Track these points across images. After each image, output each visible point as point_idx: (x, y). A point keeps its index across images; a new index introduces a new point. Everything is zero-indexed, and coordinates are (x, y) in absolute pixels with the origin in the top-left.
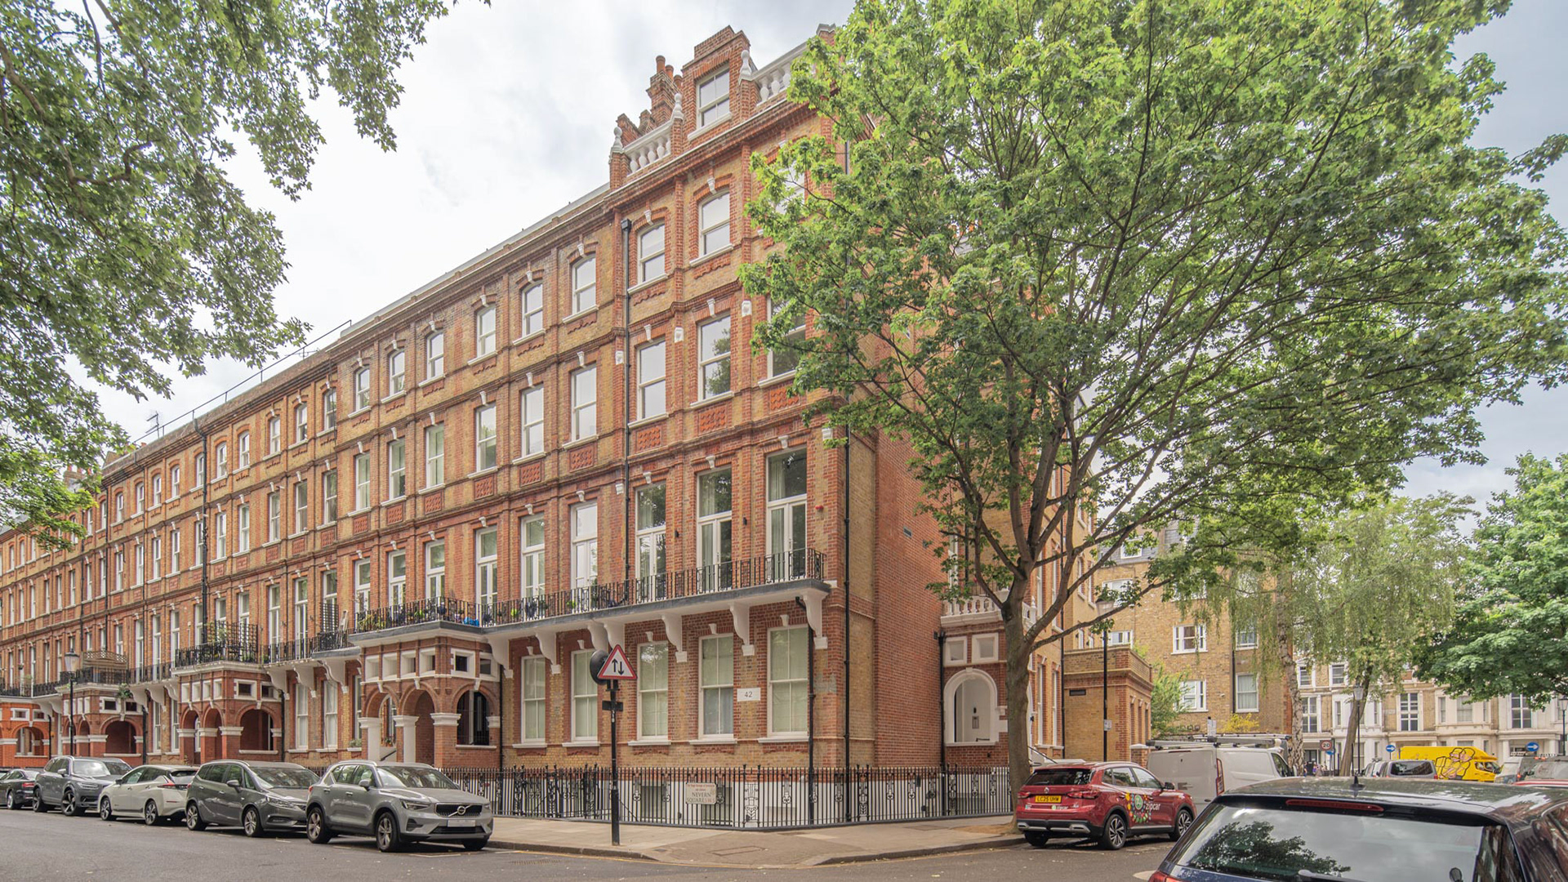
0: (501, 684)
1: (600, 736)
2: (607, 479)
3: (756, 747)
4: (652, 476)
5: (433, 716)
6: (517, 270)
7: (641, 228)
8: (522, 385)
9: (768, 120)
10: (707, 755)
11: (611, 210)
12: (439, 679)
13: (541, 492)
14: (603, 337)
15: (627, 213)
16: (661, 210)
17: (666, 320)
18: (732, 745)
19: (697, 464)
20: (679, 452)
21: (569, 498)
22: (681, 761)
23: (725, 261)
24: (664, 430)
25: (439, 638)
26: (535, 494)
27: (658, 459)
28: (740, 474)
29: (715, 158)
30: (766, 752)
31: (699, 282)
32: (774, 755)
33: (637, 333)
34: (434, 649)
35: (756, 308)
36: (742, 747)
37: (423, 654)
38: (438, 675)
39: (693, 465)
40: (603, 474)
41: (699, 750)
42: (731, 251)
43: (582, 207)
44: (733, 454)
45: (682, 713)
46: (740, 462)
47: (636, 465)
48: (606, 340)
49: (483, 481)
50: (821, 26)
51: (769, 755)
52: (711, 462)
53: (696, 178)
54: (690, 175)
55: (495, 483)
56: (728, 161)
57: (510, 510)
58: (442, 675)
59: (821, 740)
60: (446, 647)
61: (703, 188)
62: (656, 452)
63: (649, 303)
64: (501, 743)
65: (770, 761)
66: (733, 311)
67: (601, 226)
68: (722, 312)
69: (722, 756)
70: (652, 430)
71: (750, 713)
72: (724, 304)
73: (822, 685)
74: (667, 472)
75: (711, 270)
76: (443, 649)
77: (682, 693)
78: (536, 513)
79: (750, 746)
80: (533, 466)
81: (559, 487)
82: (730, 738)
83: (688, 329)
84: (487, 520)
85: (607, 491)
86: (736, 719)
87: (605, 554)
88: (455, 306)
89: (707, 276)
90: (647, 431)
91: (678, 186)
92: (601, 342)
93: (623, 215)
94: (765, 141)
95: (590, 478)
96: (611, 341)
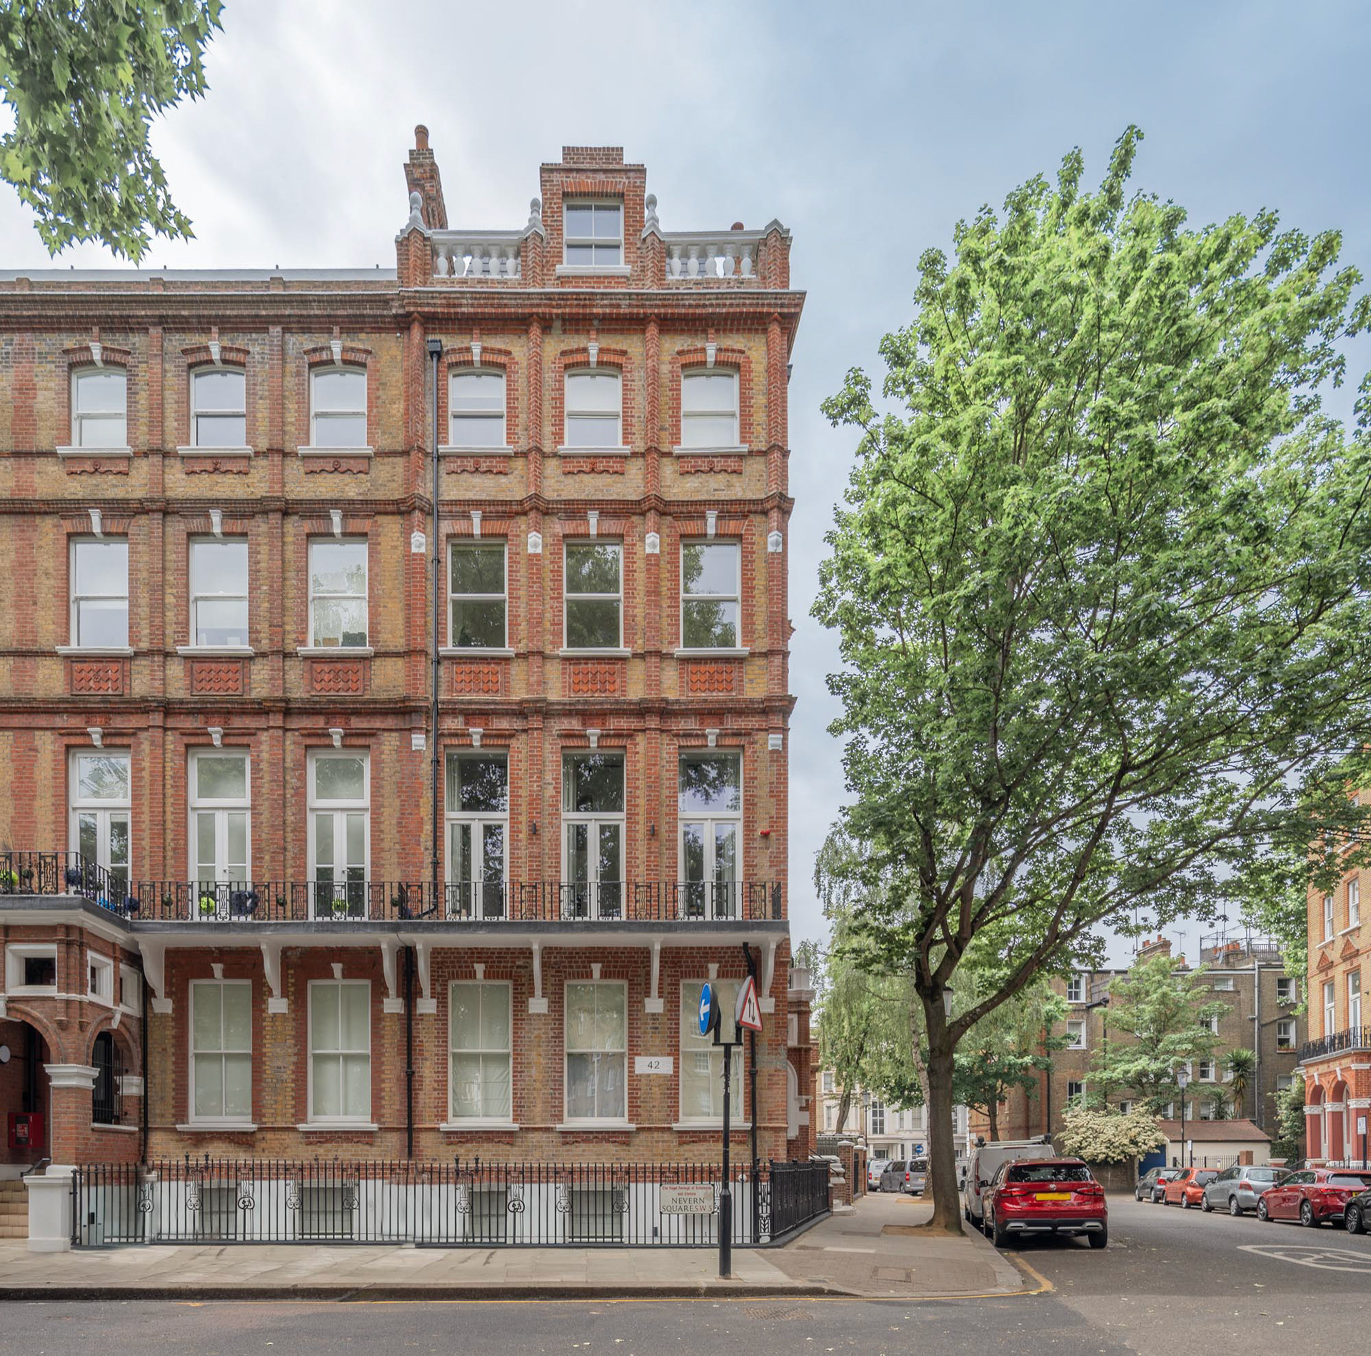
0: (144, 1022)
1: (376, 1115)
2: (390, 722)
3: (666, 1136)
4: (484, 736)
5: (49, 1069)
6: (183, 330)
7: (458, 364)
8: (196, 524)
9: (697, 306)
10: (583, 1146)
11: (409, 314)
12: (68, 1002)
13: (243, 713)
14: (387, 502)
15: (434, 331)
16: (500, 351)
17: (512, 515)
18: (627, 1133)
19: (568, 735)
20: (538, 712)
21: (309, 735)
22: (537, 1154)
23: (617, 467)
24: (506, 674)
25: (68, 928)
26: (229, 713)
27: (496, 713)
28: (640, 766)
29: (604, 319)
30: (681, 1144)
31: (570, 480)
32: (695, 1147)
33: (453, 516)
34: (54, 947)
35: (667, 549)
36: (642, 1136)
37: (13, 952)
38: (64, 995)
39: (560, 736)
40: (385, 713)
41: (570, 1139)
42: (626, 457)
43: (338, 284)
44: (630, 735)
45: (538, 1085)
46: (641, 749)
47: (454, 712)
48: (391, 508)
49: (95, 666)
50: (776, 222)
51: (686, 1147)
52: (594, 740)
53: (564, 331)
54: (558, 324)
55: (126, 676)
56: (621, 331)
57: (165, 729)
58: (73, 996)
59: (765, 1129)
60: (81, 945)
61: (578, 351)
62: (495, 703)
63: (477, 480)
64: (146, 1122)
65: (688, 1155)
66: (628, 540)
67: (379, 330)
68: (609, 535)
69: (611, 1148)
70: (484, 668)
71: (656, 1090)
72: (612, 526)
73: (766, 1058)
74: (511, 736)
75: (593, 471)
76: (76, 949)
77: (538, 1060)
78: (225, 746)
79: (656, 1135)
80: (224, 667)
81: (287, 713)
82: (620, 1122)
83: (550, 540)
84: (104, 736)
85: (390, 742)
86: (632, 1098)
87: (387, 837)
88: (17, 338)
89: (586, 478)
90: (474, 667)
91: (535, 330)
92: (381, 508)
93: (426, 331)
94: (682, 332)
95: (357, 713)
96: (401, 513)
